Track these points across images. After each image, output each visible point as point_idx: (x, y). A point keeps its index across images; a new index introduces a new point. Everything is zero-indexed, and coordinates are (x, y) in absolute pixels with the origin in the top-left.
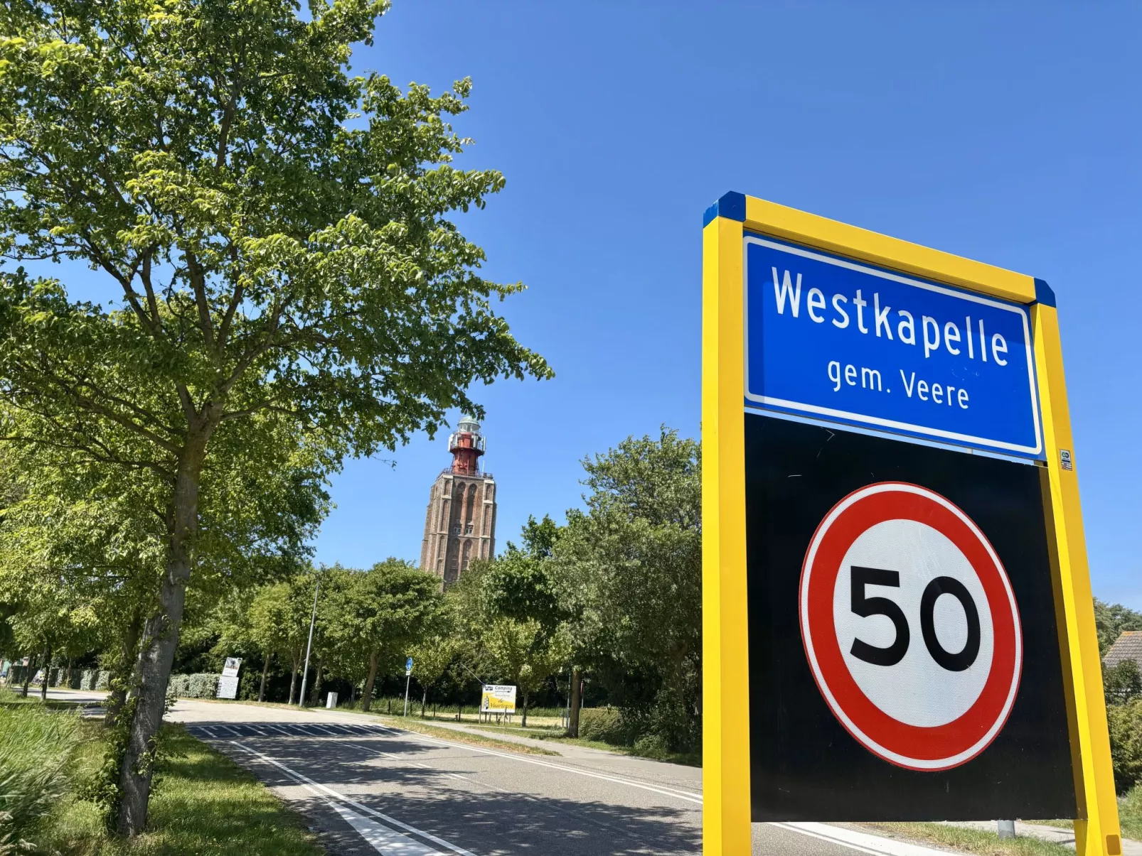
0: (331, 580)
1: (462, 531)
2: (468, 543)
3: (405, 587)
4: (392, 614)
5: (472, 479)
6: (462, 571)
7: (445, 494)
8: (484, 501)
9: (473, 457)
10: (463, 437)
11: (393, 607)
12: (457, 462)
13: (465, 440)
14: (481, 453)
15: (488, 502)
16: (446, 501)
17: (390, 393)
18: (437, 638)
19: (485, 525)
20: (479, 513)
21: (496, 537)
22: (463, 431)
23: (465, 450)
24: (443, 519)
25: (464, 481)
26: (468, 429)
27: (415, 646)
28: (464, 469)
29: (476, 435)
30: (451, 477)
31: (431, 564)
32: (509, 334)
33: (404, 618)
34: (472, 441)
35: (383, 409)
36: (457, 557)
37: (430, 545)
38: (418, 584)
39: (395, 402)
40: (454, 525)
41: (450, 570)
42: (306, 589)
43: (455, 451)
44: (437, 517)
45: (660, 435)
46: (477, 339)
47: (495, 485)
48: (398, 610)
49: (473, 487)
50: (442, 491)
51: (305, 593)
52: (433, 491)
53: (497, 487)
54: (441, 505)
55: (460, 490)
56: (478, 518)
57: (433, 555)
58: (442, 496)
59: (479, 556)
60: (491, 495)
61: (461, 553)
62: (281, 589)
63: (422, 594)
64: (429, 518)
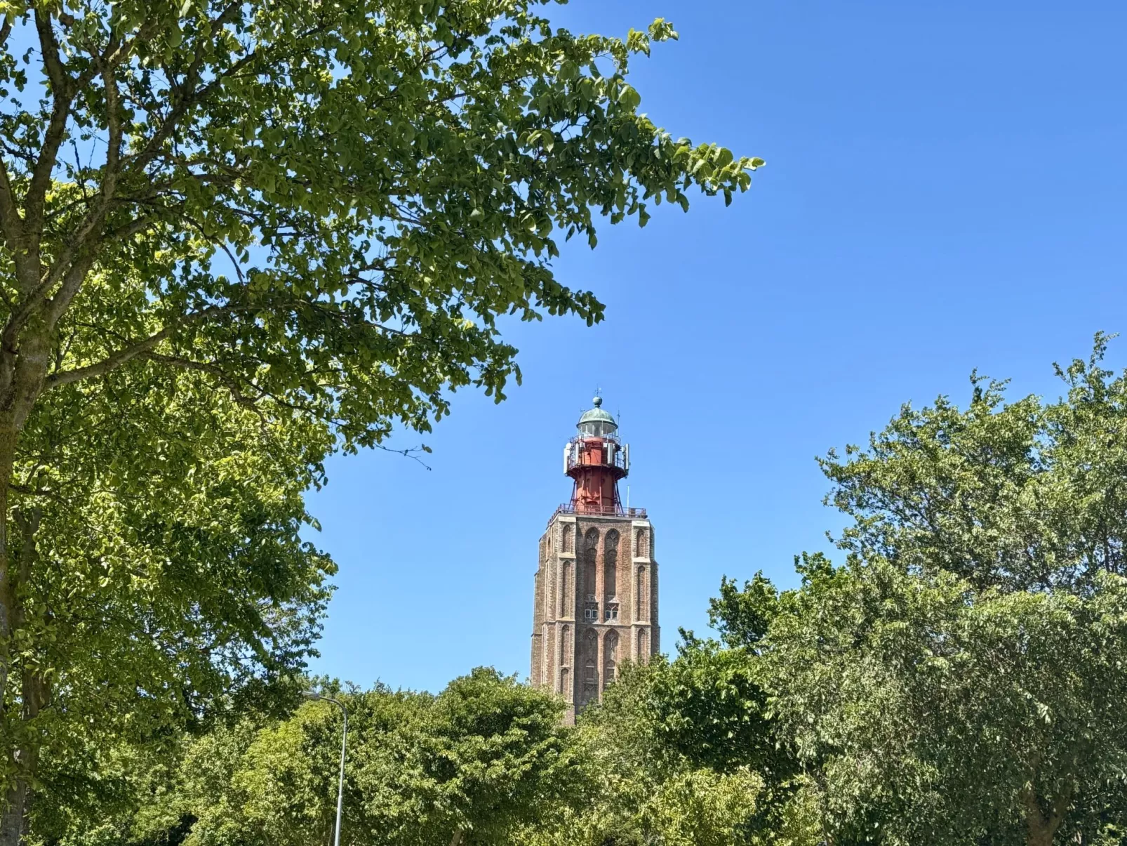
0: (370, 715)
1: (600, 615)
2: (612, 635)
3: (503, 721)
4: (484, 770)
5: (608, 521)
6: (605, 687)
7: (564, 551)
8: (634, 560)
9: (608, 480)
10: (589, 447)
11: (486, 757)
12: (580, 492)
13: (594, 452)
14: (622, 473)
15: (641, 560)
16: (566, 562)
17: (400, 310)
18: (568, 811)
19: (639, 603)
20: (626, 581)
21: (660, 623)
22: (588, 436)
23: (593, 468)
24: (564, 596)
25: (597, 525)
26: (597, 433)
27: (526, 826)
28: (594, 503)
29: (611, 441)
30: (573, 519)
31: (550, 676)
32: (641, 114)
33: (505, 776)
34: (604, 452)
35: (388, 347)
36: (595, 662)
37: (545, 644)
38: (527, 714)
39: (411, 329)
40: (585, 607)
41: (585, 687)
42: (332, 730)
43: (576, 473)
44: (553, 593)
45: (971, 395)
46: (566, 137)
47: (651, 529)
48: (495, 762)
49: (613, 535)
50: (559, 545)
51: (328, 739)
52: (543, 547)
53: (655, 532)
54: (559, 571)
55: (589, 541)
56: (626, 589)
57: (552, 659)
58: (560, 555)
59: (634, 658)
60: (646, 548)
61: (600, 655)
62: (288, 733)
63: (535, 732)
64: (540, 594)
